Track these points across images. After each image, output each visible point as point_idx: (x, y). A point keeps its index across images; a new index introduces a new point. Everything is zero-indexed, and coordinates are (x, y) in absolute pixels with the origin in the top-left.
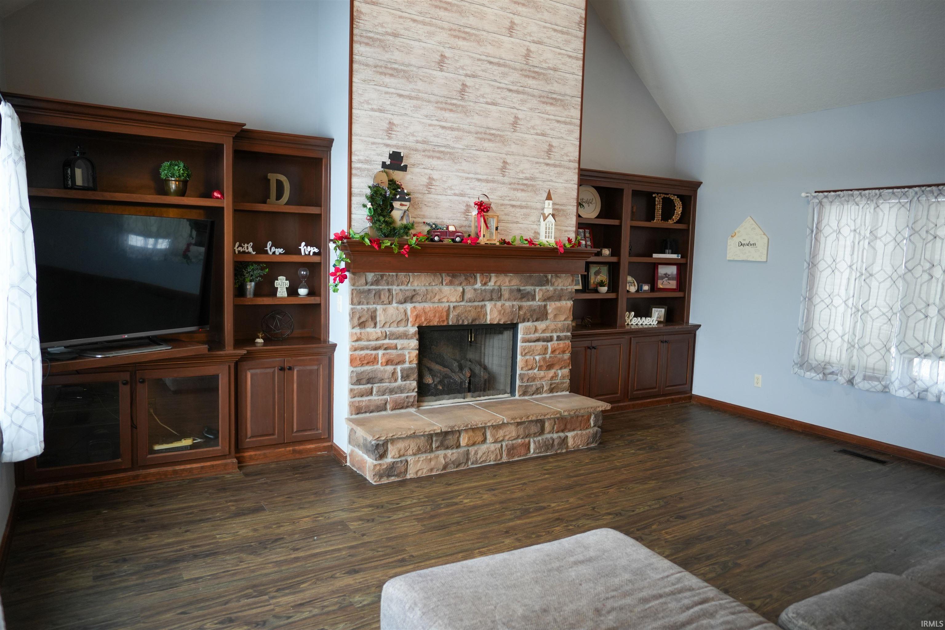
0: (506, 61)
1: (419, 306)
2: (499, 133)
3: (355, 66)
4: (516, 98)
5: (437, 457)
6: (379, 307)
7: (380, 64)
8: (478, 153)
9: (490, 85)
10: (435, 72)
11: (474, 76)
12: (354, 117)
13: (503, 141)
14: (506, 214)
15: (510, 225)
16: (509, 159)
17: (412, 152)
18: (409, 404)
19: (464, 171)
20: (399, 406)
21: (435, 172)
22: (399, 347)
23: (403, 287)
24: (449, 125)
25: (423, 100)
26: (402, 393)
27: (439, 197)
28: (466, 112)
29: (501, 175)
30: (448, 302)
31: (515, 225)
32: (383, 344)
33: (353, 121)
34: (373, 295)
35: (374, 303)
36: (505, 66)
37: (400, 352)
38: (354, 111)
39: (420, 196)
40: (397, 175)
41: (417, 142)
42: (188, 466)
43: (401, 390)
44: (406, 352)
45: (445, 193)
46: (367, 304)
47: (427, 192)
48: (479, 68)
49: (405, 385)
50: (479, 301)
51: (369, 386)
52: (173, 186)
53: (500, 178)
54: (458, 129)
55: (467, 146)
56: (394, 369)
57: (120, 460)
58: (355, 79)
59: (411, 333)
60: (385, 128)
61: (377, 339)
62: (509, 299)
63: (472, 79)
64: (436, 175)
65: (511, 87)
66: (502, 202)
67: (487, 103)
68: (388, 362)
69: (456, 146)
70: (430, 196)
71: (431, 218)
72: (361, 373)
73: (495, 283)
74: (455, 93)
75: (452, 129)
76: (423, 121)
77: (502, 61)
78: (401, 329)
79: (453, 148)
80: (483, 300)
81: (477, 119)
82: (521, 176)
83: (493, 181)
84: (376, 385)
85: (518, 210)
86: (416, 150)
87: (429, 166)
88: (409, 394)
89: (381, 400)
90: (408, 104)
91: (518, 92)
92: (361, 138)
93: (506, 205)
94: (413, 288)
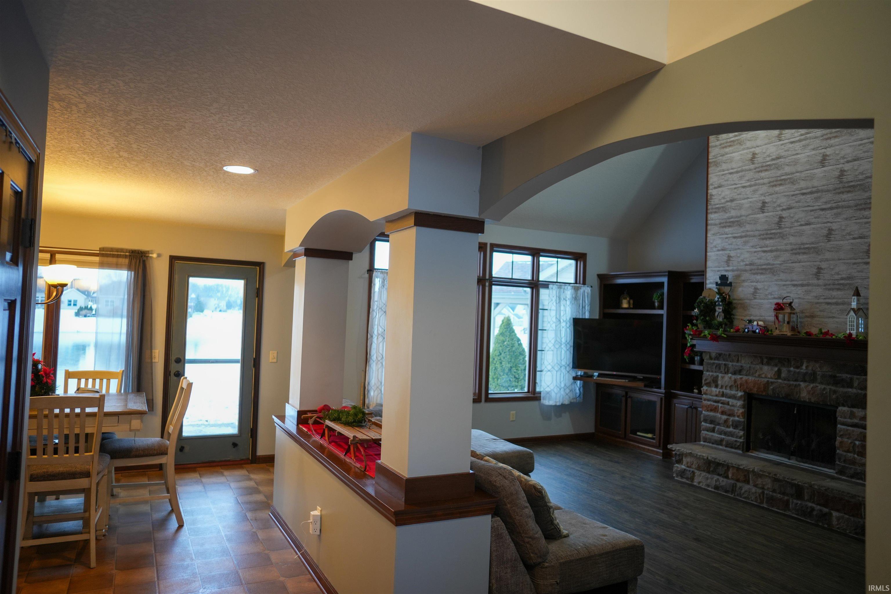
0: (818, 188)
1: (745, 378)
2: (813, 246)
3: (709, 227)
4: (829, 214)
5: (712, 479)
6: (720, 375)
7: (722, 221)
8: (794, 264)
9: (803, 211)
10: (758, 216)
11: (788, 209)
12: (708, 257)
13: (817, 251)
14: (821, 311)
15: (826, 320)
16: (824, 265)
17: (742, 272)
18: (736, 446)
19: (781, 280)
20: (729, 445)
21: (759, 284)
22: (730, 404)
23: (734, 364)
24: (769, 249)
25: (750, 236)
26: (732, 437)
27: (762, 301)
28: (782, 236)
29: (816, 279)
30: (766, 377)
31: (831, 320)
32: (721, 400)
33: (708, 259)
34: (715, 367)
35: (715, 372)
36: (817, 192)
37: (732, 408)
38: (708, 254)
39: (748, 301)
40: (727, 289)
41: (746, 265)
42: (644, 446)
43: (731, 434)
44: (736, 409)
45: (766, 298)
46: (712, 372)
47: (753, 298)
48: (794, 202)
49: (735, 432)
50: (793, 381)
51: (712, 426)
52: (656, 304)
53: (815, 282)
54: (777, 250)
55: (784, 261)
56: (727, 419)
57: (620, 432)
58: (709, 235)
59: (738, 396)
60: (725, 260)
61: (716, 396)
62: (821, 383)
63: (787, 211)
64: (759, 286)
65: (824, 207)
66: (817, 301)
67: (801, 225)
68: (723, 413)
69: (775, 263)
70: (755, 300)
71: (756, 316)
72: (707, 415)
73: (807, 367)
74: (773, 225)
75: (771, 251)
76: (751, 250)
77: (814, 189)
78: (733, 392)
79: (773, 264)
80: (796, 380)
81: (792, 239)
82: (837, 277)
83: (808, 285)
84: (717, 427)
85: (833, 306)
86: (746, 271)
87: (755, 280)
88: (738, 440)
89: (719, 437)
90: (739, 241)
91: (831, 208)
92: (711, 269)
93: (821, 303)
94: (741, 365)
